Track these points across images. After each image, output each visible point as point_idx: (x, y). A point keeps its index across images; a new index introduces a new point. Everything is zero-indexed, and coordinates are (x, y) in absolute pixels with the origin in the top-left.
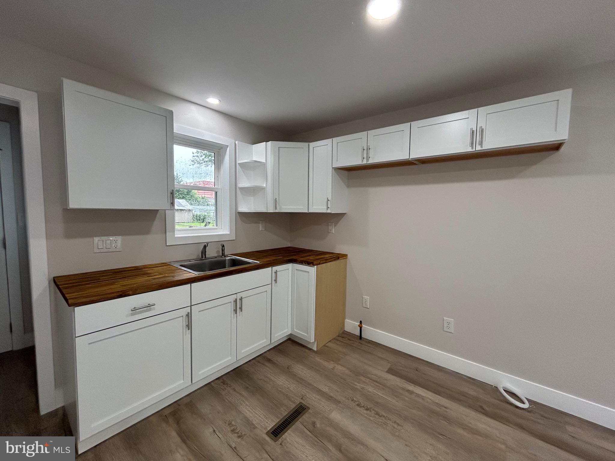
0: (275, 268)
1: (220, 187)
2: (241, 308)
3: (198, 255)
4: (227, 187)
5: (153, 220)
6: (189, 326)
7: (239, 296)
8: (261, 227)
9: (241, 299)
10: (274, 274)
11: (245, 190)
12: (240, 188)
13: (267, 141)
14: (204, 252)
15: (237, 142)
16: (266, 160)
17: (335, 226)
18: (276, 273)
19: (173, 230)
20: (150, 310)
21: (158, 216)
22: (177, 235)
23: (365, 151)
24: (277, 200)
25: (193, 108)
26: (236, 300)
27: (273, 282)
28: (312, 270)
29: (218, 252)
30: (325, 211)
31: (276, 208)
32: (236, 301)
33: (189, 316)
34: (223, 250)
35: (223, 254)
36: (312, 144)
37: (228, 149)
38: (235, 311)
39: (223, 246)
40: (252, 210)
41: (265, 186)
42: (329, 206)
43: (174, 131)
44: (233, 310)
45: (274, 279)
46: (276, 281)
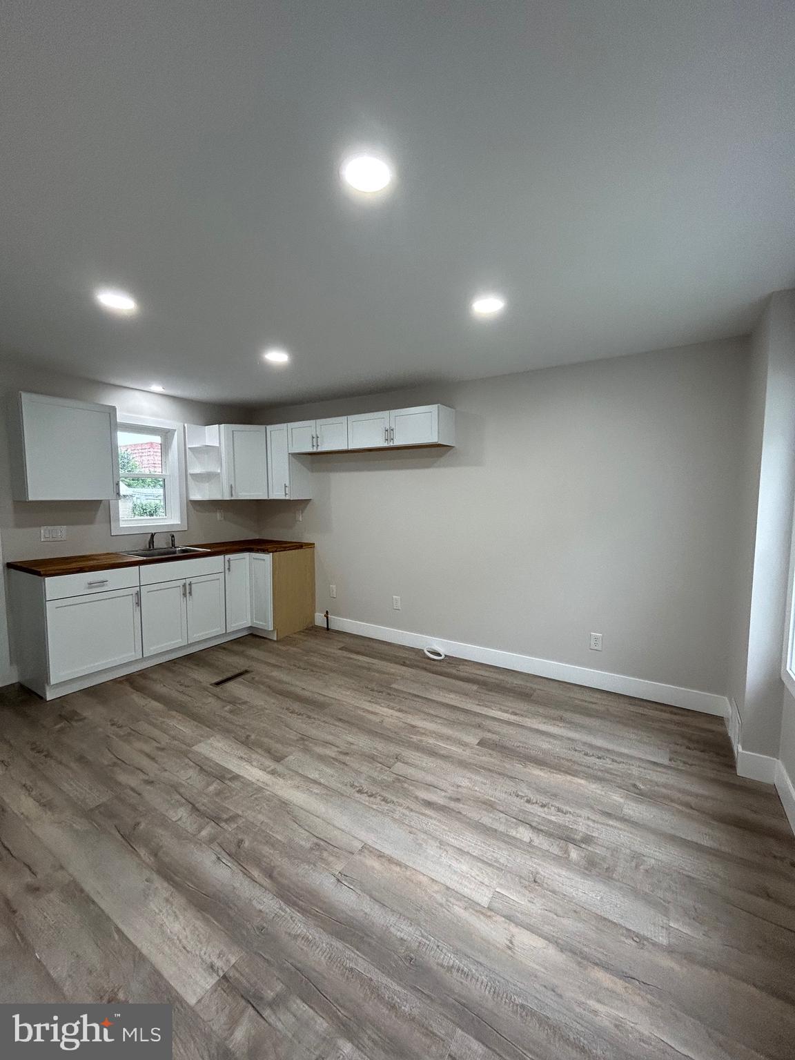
0: (228, 557)
1: (168, 474)
2: (190, 593)
3: (146, 546)
4: (176, 474)
5: (97, 510)
6: (139, 604)
7: (188, 581)
8: (218, 516)
9: (190, 584)
10: (227, 562)
11: (197, 477)
12: (191, 475)
13: (220, 423)
14: (152, 542)
15: (186, 425)
16: (220, 444)
17: (302, 513)
18: (229, 561)
19: (118, 520)
20: (103, 586)
21: (102, 505)
22: (122, 525)
23: (315, 440)
24: (233, 486)
25: (137, 394)
26: (185, 584)
27: (227, 571)
28: (268, 558)
29: (167, 543)
30: (283, 498)
31: (232, 495)
32: (184, 586)
33: (138, 594)
34: (173, 541)
35: (173, 545)
36: (269, 428)
37: (176, 433)
38: (185, 595)
39: (173, 536)
40: (206, 498)
41: (219, 471)
42: (287, 492)
43: (118, 421)
44: (182, 593)
45: (227, 568)
46: (229, 569)
